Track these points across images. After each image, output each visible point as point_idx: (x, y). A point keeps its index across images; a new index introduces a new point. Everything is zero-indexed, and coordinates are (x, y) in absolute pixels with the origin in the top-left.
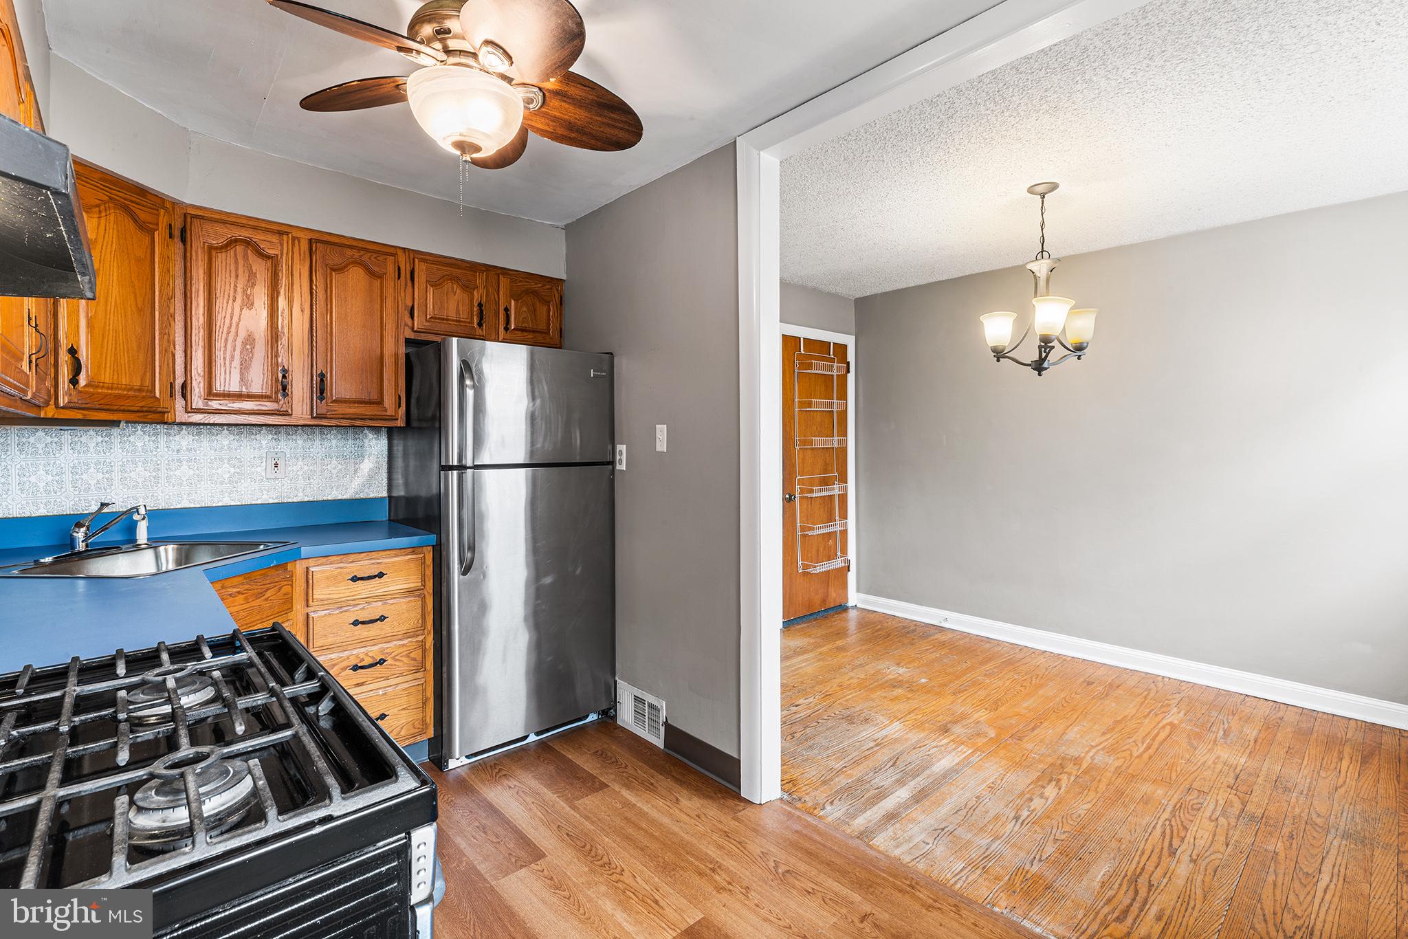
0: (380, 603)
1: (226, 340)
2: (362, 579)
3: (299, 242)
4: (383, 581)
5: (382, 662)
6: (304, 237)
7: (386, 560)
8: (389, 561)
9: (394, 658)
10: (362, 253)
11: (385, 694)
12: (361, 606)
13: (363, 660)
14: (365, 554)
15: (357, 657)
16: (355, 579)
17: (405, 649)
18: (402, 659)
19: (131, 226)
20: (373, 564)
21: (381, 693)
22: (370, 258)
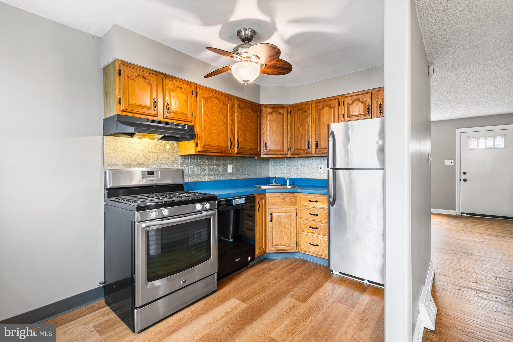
0: (317, 210)
1: (298, 136)
2: (312, 201)
3: (313, 105)
4: (317, 203)
5: (317, 228)
6: (314, 103)
7: (318, 197)
8: (319, 198)
9: (320, 228)
10: (328, 102)
11: (318, 239)
12: (312, 210)
13: (312, 226)
14: (314, 194)
15: (310, 224)
16: (310, 201)
17: (323, 227)
18: (323, 230)
19: (278, 114)
20: (315, 198)
21: (317, 238)
22: (330, 103)
